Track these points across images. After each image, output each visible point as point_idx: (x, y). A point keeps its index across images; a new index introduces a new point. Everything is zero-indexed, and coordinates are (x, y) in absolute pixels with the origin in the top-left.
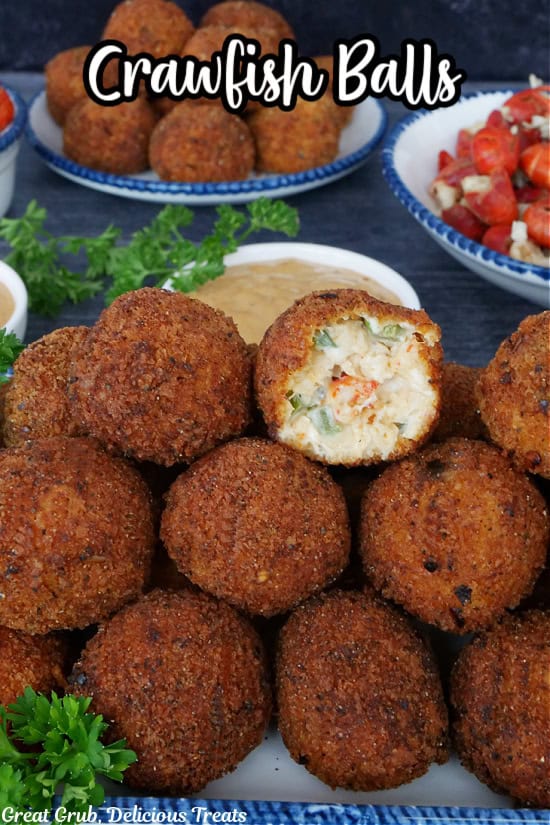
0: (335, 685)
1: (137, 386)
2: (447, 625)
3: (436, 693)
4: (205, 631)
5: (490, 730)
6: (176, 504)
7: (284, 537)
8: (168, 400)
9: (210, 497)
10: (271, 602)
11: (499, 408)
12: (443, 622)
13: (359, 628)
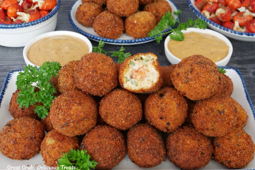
0: (140, 146)
1: (94, 81)
2: (165, 131)
3: (163, 146)
4: (111, 135)
5: (175, 154)
6: (102, 105)
7: (128, 113)
8: (101, 83)
9: (111, 104)
10: (125, 127)
11: (176, 81)
12: (164, 130)
13: (145, 132)
